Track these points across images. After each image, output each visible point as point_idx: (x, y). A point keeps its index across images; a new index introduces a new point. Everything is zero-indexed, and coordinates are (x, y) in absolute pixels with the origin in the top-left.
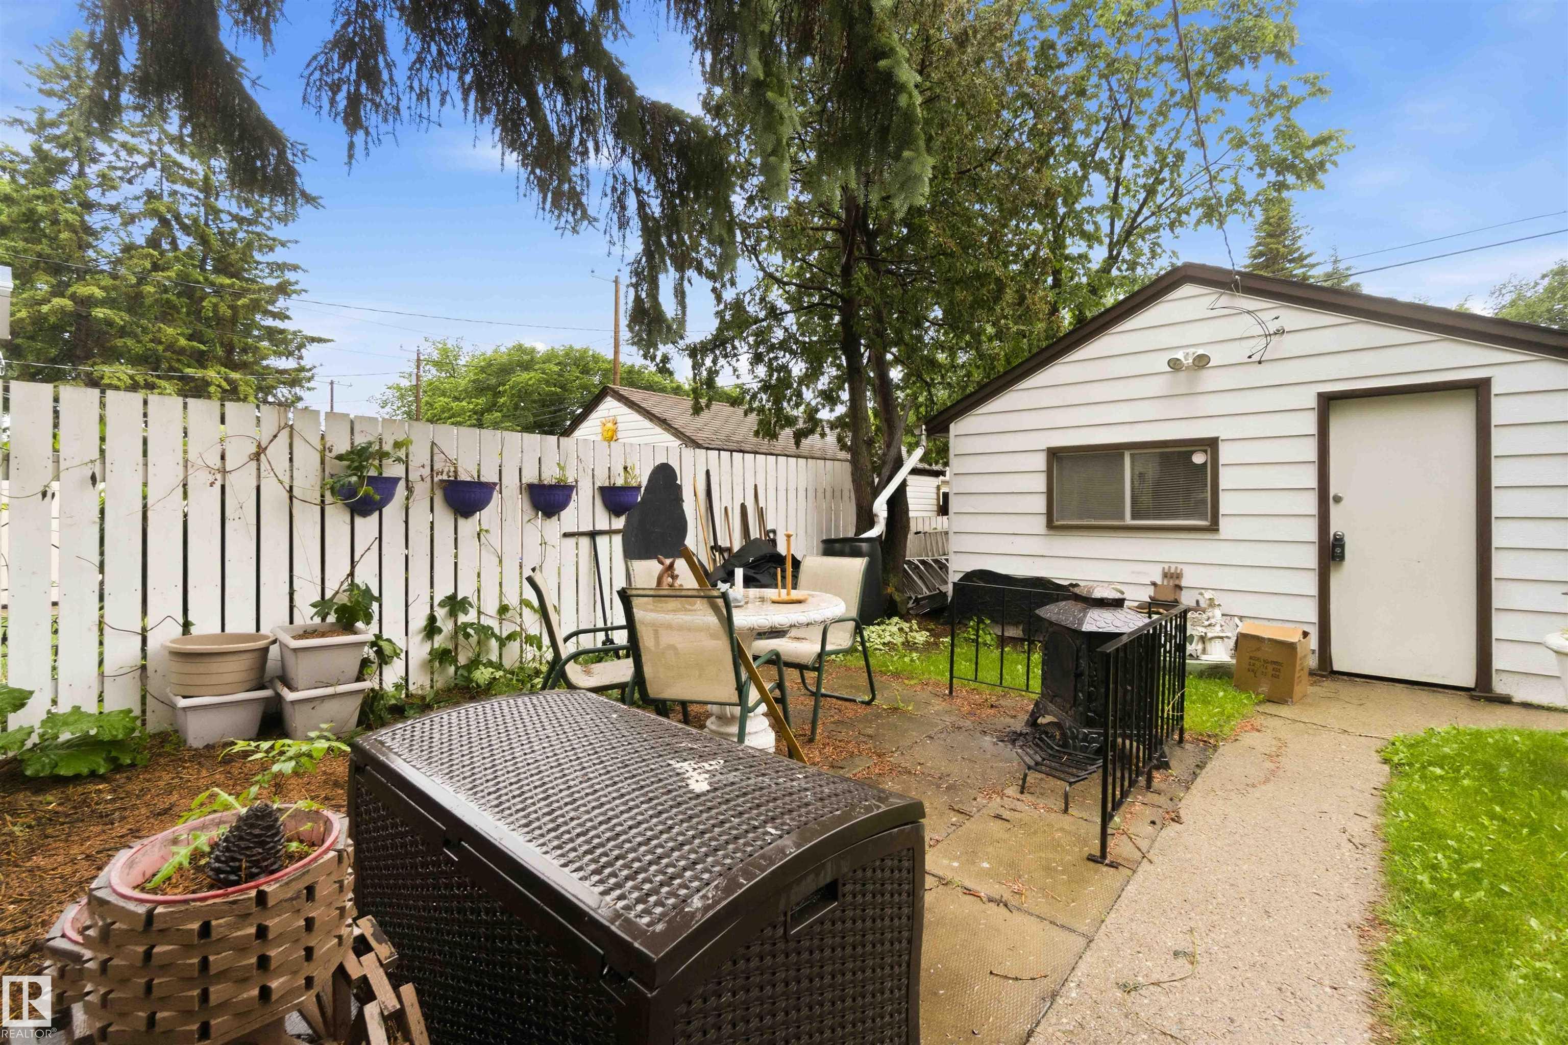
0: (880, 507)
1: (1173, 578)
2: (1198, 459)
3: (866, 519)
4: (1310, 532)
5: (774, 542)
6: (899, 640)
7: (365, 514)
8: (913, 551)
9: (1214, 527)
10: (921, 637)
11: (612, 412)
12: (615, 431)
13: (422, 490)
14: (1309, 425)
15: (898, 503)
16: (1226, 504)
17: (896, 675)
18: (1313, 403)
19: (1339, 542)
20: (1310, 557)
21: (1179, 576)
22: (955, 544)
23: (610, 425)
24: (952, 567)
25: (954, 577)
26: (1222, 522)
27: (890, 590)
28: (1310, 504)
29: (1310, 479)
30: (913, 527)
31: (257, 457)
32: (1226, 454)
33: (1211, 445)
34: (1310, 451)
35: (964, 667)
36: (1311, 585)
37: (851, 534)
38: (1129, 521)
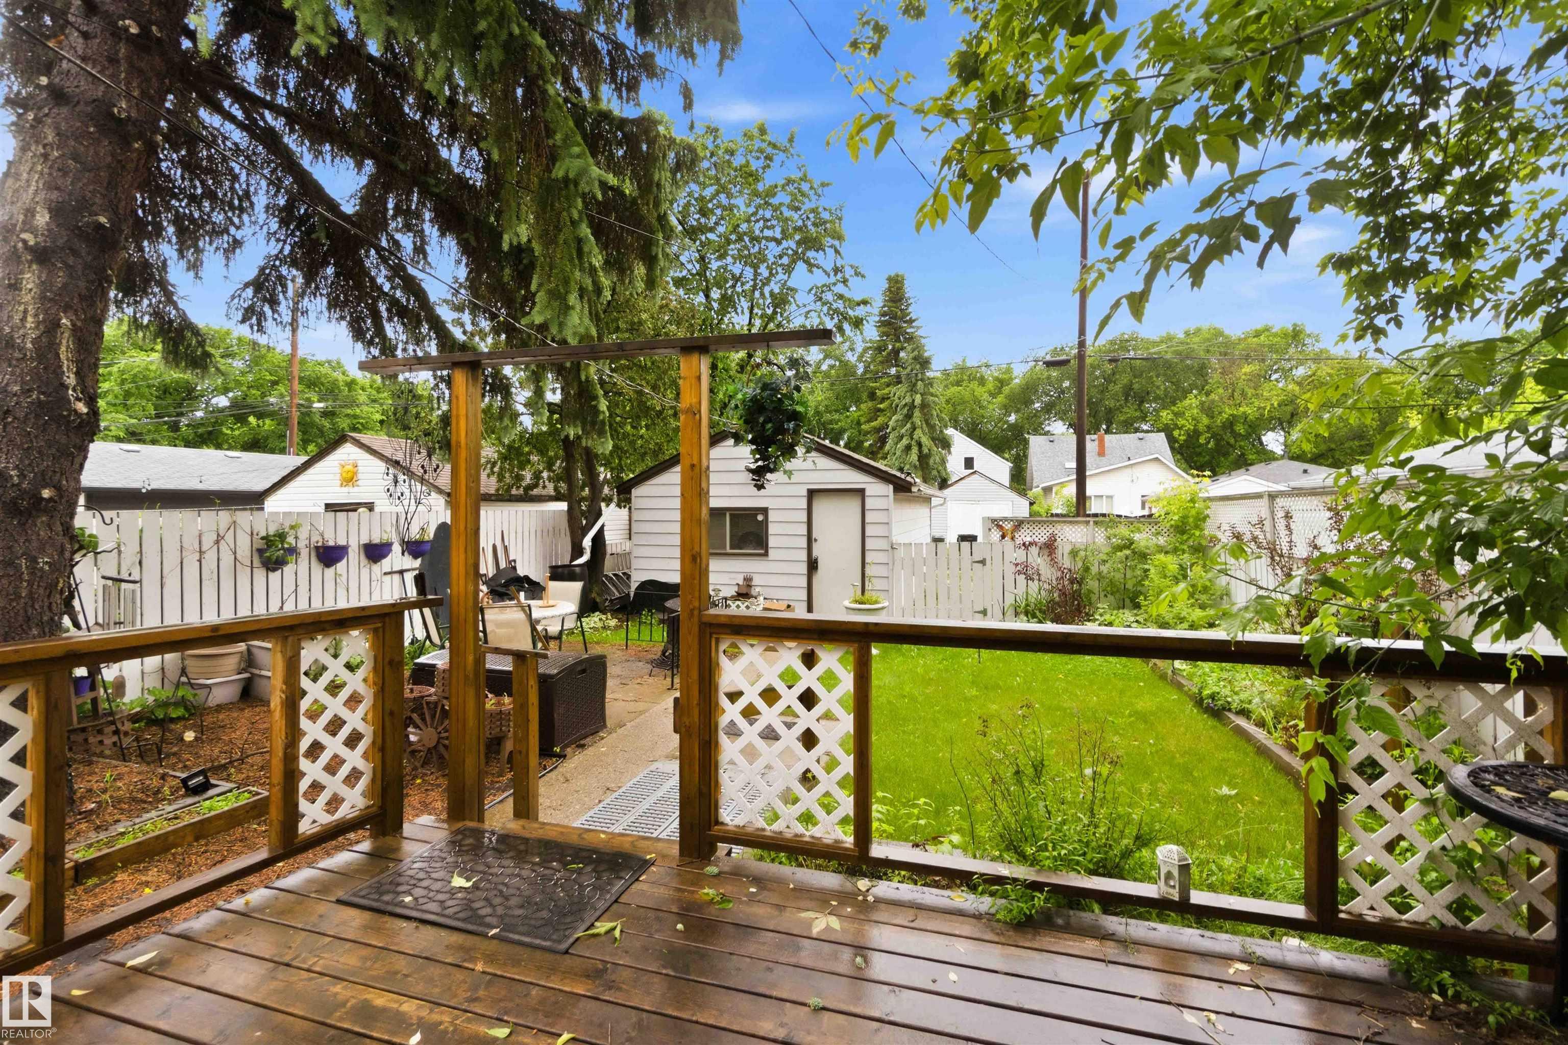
0: (587, 542)
1: (748, 580)
2: (760, 518)
3: (577, 551)
4: (803, 556)
5: (514, 568)
6: (600, 625)
7: (274, 570)
8: (609, 567)
9: (766, 554)
10: (613, 623)
11: (352, 457)
12: (355, 473)
13: (304, 553)
14: (803, 503)
15: (599, 540)
16: (772, 542)
17: (598, 643)
18: (805, 493)
19: (816, 561)
20: (803, 569)
21: (751, 579)
22: (635, 564)
23: (350, 468)
24: (633, 578)
25: (634, 586)
26: (771, 552)
27: (594, 595)
28: (803, 543)
29: (803, 530)
30: (609, 550)
31: (217, 542)
32: (772, 516)
33: (765, 511)
34: (804, 517)
35: (633, 635)
36: (803, 582)
37: (567, 562)
38: (728, 550)
